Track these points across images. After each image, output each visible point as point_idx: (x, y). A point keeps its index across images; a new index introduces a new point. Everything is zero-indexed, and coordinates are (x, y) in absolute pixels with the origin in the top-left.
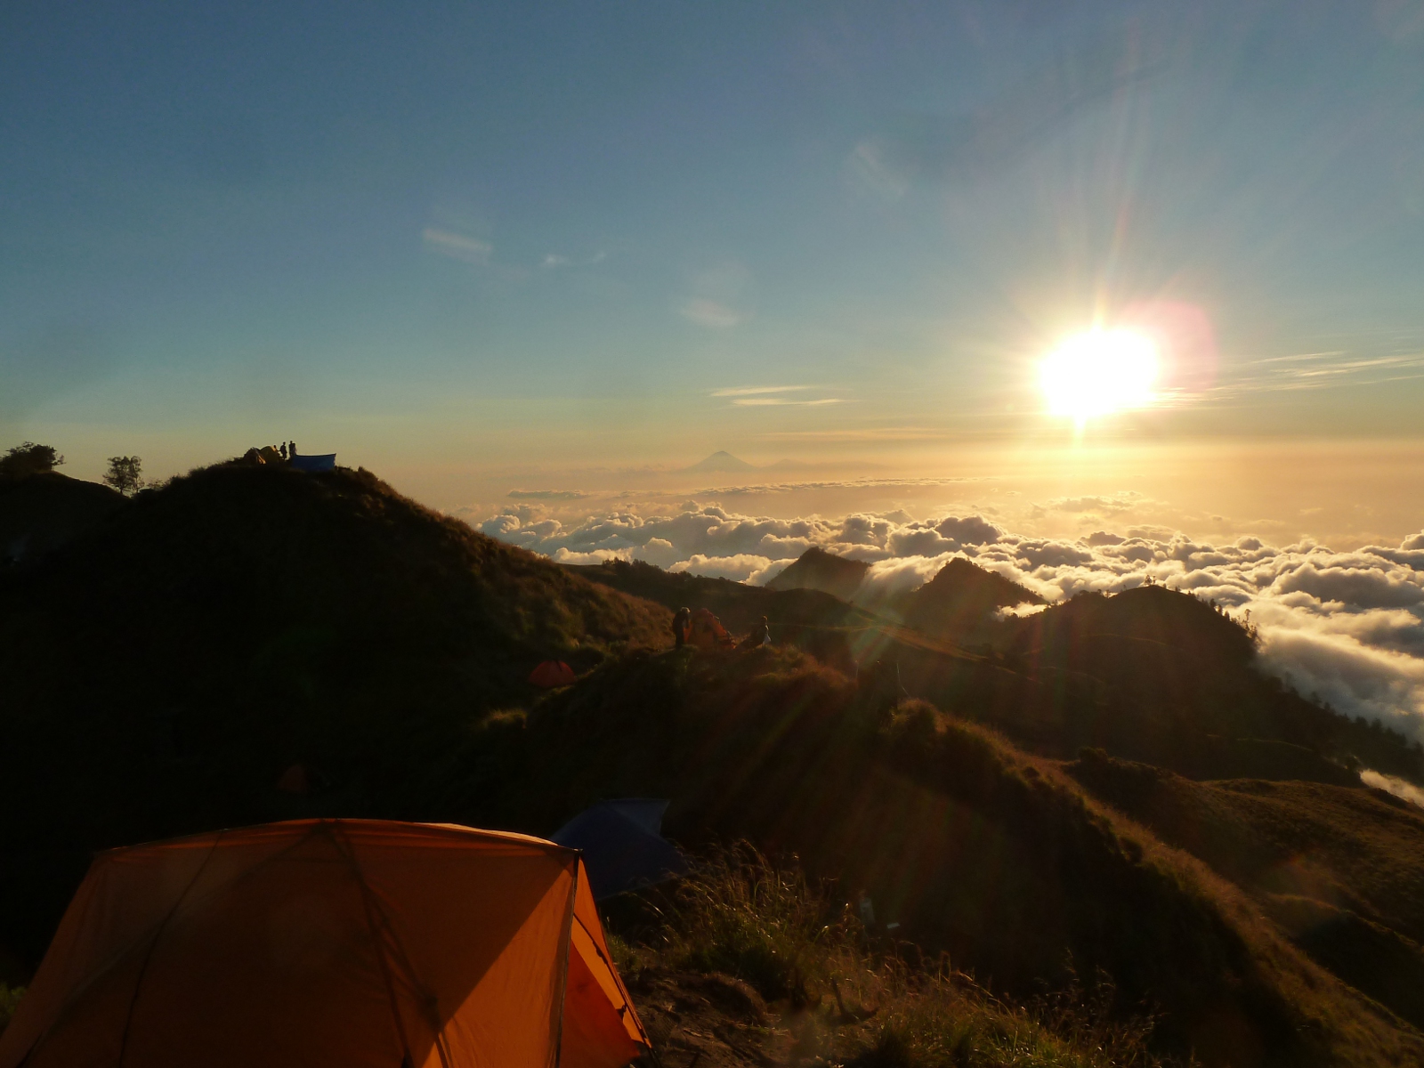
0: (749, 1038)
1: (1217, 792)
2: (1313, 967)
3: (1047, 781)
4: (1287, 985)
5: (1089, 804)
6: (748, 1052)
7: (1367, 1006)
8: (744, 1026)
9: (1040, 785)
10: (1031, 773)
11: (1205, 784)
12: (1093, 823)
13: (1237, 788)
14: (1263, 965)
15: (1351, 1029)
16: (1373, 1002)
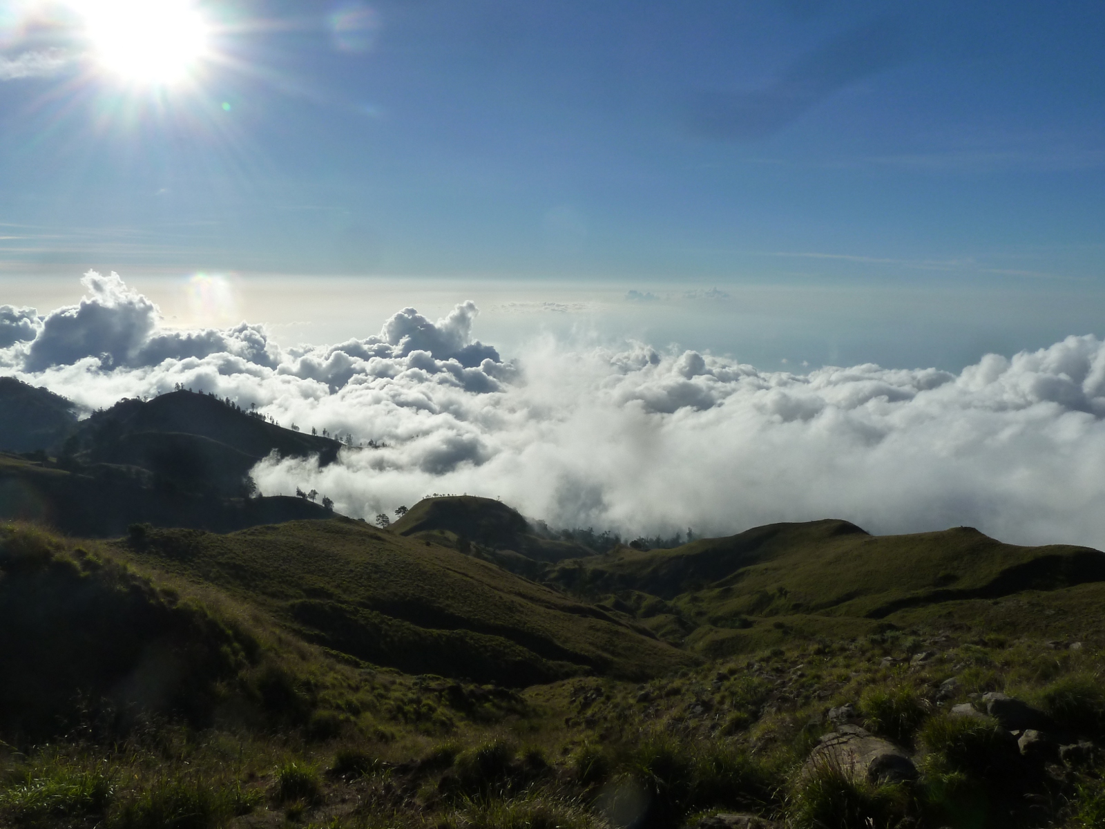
2: (305, 646)
3: (95, 559)
4: (287, 663)
5: (134, 568)
7: (341, 660)
9: (88, 563)
10: (80, 554)
12: (136, 583)
14: (270, 654)
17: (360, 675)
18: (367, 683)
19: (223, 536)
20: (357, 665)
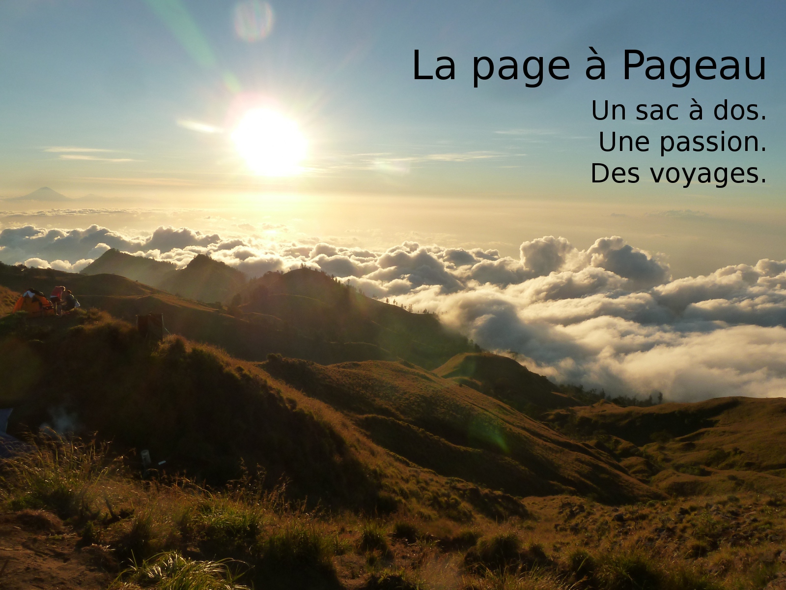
0: (47, 544)
1: (334, 370)
2: (374, 446)
3: (248, 373)
4: (363, 456)
5: (271, 382)
6: (46, 552)
7: (397, 460)
8: (44, 537)
9: (244, 376)
10: (240, 369)
11: (329, 366)
12: (272, 392)
13: (344, 367)
14: (353, 449)
15: (390, 471)
16: (400, 457)
17: (410, 471)
18: (414, 478)
19: (325, 367)
20: (408, 465)
